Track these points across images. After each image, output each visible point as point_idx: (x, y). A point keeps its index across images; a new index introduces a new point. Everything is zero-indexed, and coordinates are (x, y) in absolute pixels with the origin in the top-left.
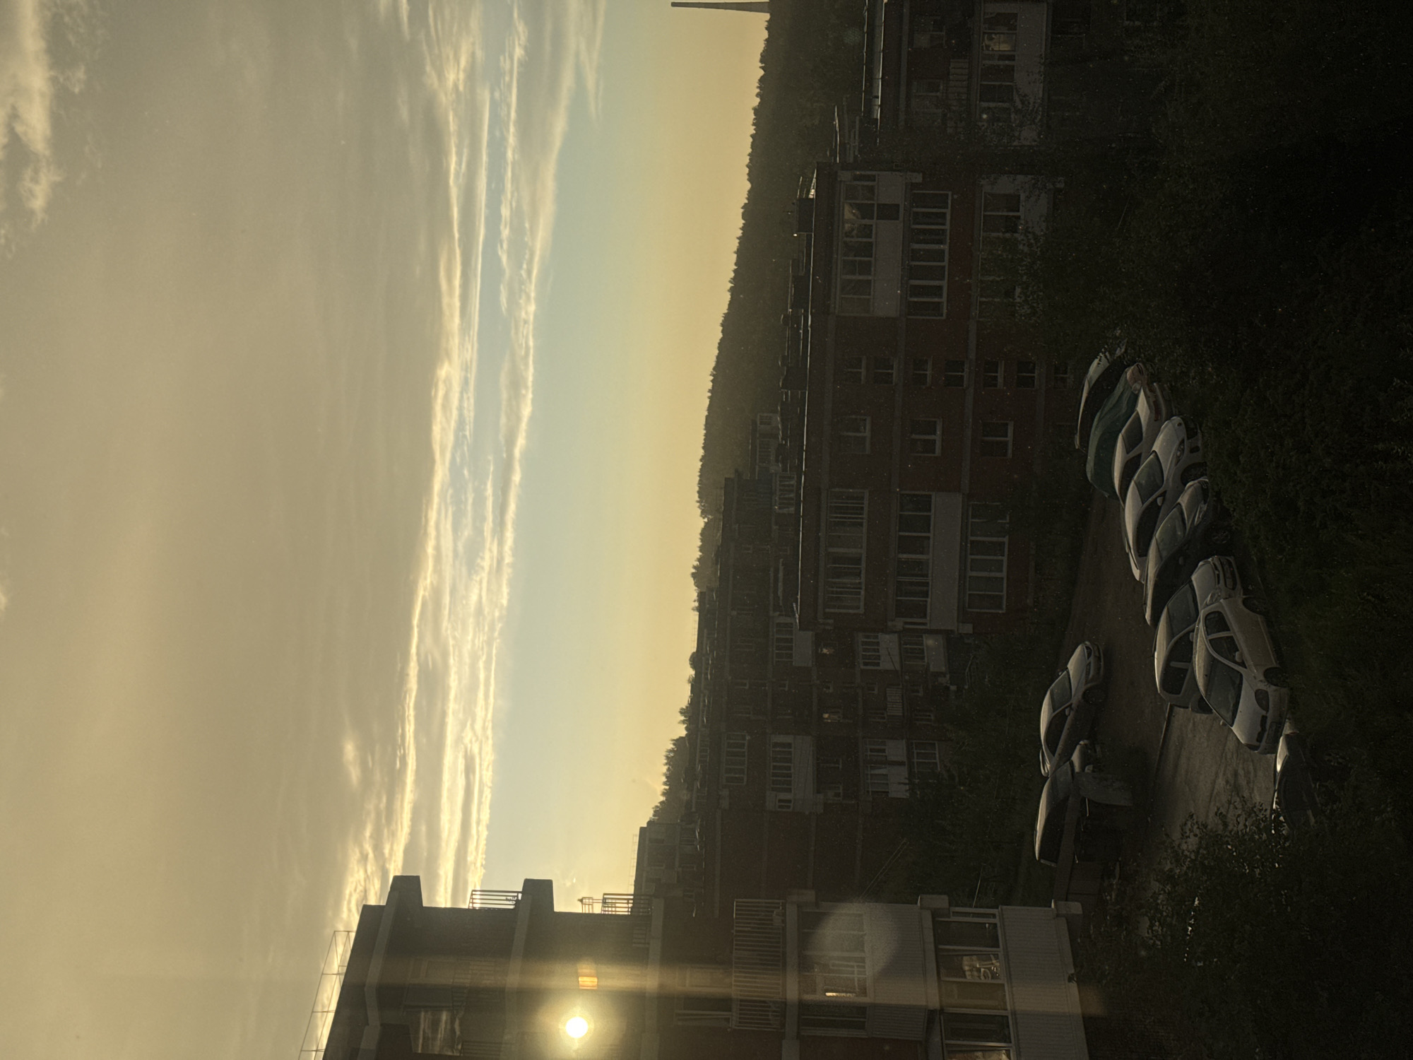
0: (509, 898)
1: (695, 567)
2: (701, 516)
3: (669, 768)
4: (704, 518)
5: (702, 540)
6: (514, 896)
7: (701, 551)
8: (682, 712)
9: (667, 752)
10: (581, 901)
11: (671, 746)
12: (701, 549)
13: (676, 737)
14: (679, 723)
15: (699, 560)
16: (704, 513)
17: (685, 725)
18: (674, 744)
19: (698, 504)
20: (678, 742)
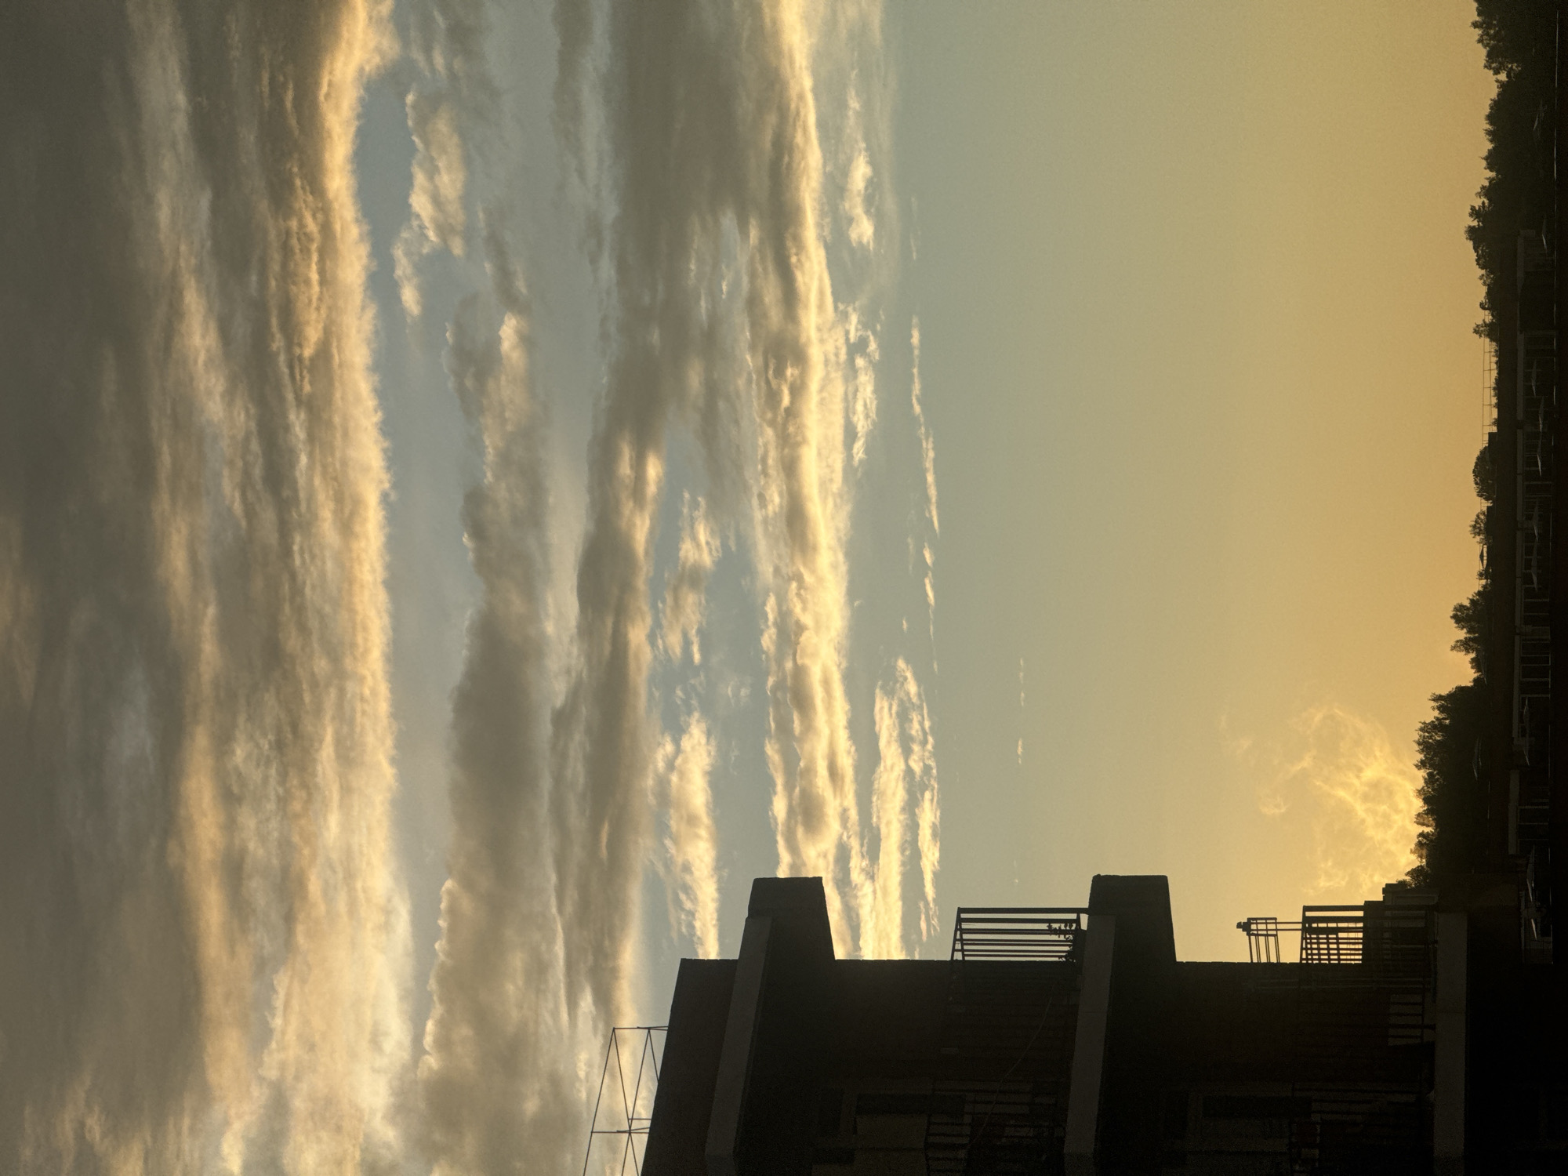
0: (1055, 926)
1: (1475, 213)
2: (1488, 67)
3: (1430, 775)
4: (1497, 72)
5: (1493, 135)
6: (1070, 922)
7: (1490, 167)
8: (1461, 616)
9: (1422, 730)
10: (1245, 926)
11: (1431, 715)
12: (1492, 160)
13: (1445, 691)
14: (1453, 648)
15: (1488, 192)
16: (1495, 60)
17: (1473, 655)
18: (1441, 709)
19: (1479, 32)
20: (1454, 703)
